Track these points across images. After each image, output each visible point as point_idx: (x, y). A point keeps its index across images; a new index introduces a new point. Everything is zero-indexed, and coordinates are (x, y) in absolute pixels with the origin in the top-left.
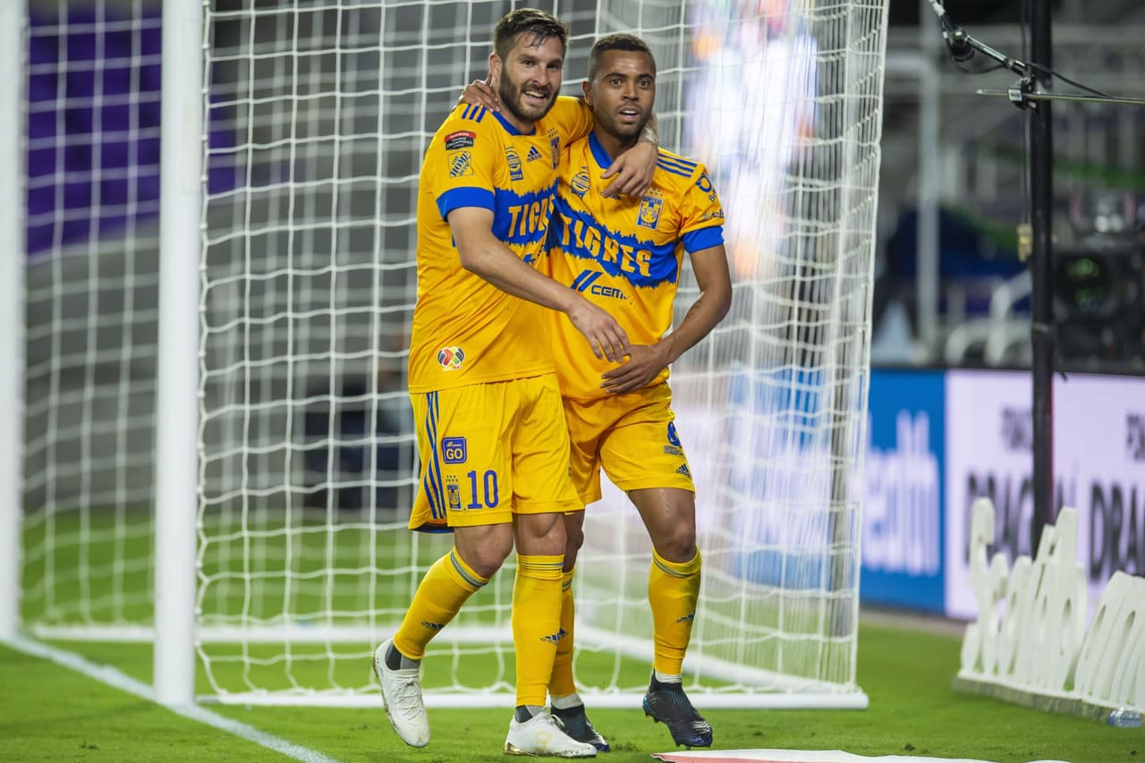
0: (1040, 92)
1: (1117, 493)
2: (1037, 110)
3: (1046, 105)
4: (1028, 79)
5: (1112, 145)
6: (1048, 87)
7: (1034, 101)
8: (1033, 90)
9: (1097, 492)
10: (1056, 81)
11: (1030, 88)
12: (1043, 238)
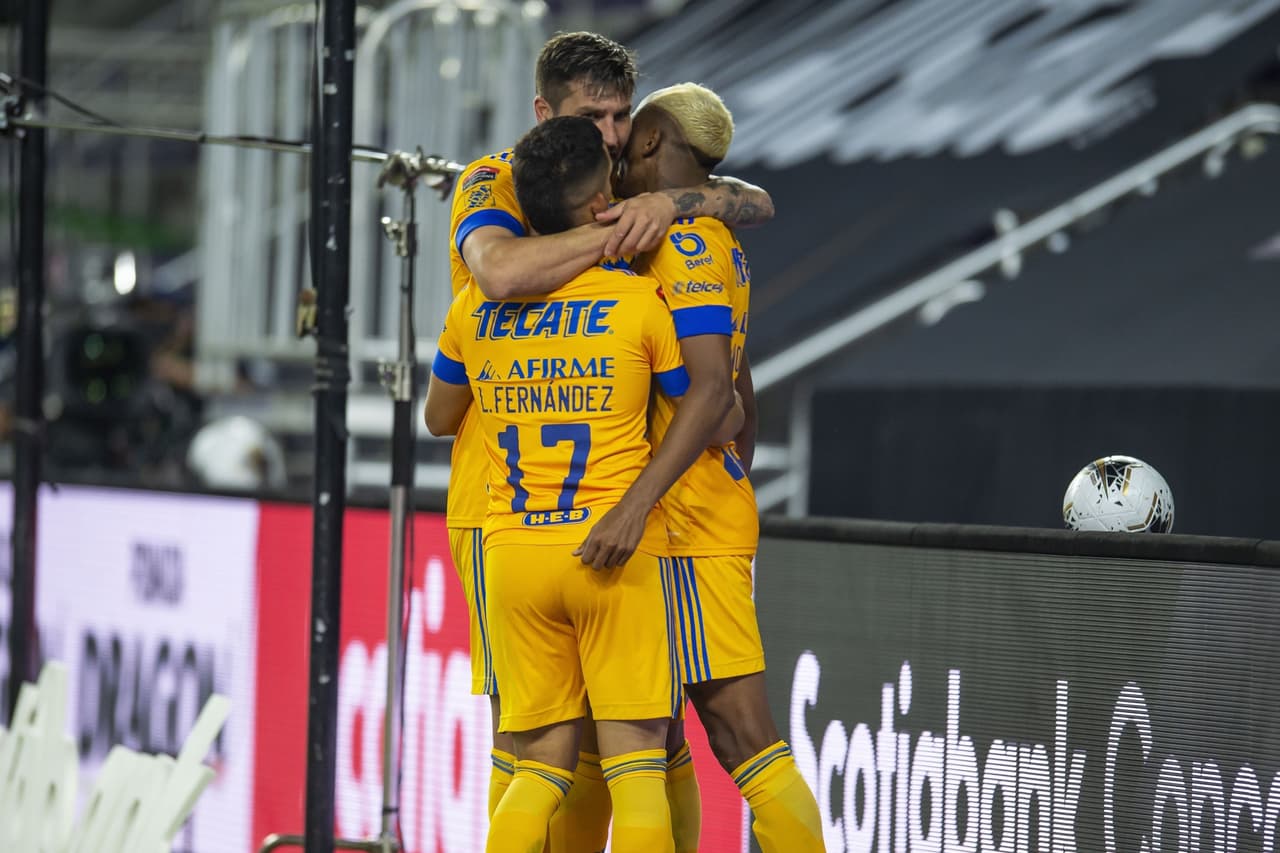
0: (30, 116)
1: (116, 646)
2: (25, 141)
3: (37, 134)
4: (14, 99)
5: (116, 188)
6: (43, 110)
7: (24, 127)
8: (22, 113)
9: (90, 644)
10: (53, 104)
11: (17, 111)
12: (30, 308)
